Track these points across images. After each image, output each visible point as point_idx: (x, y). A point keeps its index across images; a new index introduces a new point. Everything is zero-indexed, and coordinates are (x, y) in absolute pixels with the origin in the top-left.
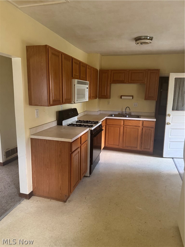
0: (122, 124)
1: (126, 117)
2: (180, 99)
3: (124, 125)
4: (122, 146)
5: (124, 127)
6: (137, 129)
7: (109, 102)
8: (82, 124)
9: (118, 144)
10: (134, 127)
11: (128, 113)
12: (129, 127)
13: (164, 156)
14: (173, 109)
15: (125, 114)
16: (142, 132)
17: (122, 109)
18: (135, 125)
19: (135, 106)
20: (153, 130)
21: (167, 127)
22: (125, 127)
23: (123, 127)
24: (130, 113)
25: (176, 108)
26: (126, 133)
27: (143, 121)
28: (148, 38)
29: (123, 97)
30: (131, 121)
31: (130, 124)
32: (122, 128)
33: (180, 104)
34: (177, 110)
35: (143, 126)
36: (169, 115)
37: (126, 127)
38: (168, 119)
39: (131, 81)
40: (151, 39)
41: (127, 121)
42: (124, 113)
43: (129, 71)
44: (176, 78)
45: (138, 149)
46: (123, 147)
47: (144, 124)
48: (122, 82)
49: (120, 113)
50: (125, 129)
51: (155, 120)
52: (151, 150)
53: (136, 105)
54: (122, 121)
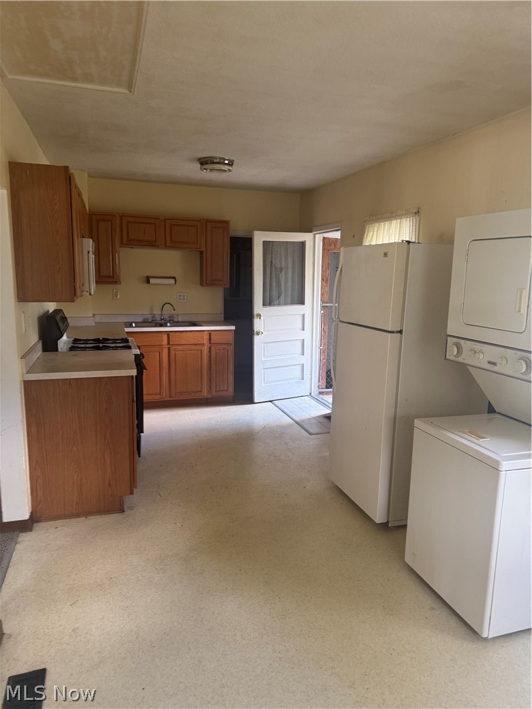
0: (165, 342)
1: (166, 326)
2: (274, 284)
3: (168, 344)
4: (168, 393)
5: (169, 348)
6: (198, 350)
7: (116, 292)
8: (101, 345)
9: (159, 392)
10: (193, 347)
11: (166, 317)
12: (180, 347)
13: (256, 401)
14: (264, 304)
15: (161, 320)
16: (210, 356)
17: (152, 309)
18: (194, 343)
19: (182, 301)
20: (231, 348)
21: (257, 339)
22: (172, 349)
23: (167, 350)
24: (172, 317)
25: (268, 302)
26: (175, 361)
27: (210, 332)
28: (226, 162)
29: (152, 281)
30: (184, 334)
31: (183, 342)
32: (165, 352)
33: (275, 293)
34: (270, 304)
35: (210, 343)
36: (259, 316)
37: (175, 350)
38: (258, 325)
39: (172, 244)
40: (231, 164)
41: (177, 334)
42: (158, 318)
43: (165, 220)
44: (264, 242)
45: (205, 394)
46: (170, 396)
47: (212, 337)
48: (152, 244)
49: (148, 319)
50: (172, 353)
51: (233, 328)
52: (231, 391)
53: (184, 299)
54: (164, 335)
